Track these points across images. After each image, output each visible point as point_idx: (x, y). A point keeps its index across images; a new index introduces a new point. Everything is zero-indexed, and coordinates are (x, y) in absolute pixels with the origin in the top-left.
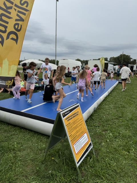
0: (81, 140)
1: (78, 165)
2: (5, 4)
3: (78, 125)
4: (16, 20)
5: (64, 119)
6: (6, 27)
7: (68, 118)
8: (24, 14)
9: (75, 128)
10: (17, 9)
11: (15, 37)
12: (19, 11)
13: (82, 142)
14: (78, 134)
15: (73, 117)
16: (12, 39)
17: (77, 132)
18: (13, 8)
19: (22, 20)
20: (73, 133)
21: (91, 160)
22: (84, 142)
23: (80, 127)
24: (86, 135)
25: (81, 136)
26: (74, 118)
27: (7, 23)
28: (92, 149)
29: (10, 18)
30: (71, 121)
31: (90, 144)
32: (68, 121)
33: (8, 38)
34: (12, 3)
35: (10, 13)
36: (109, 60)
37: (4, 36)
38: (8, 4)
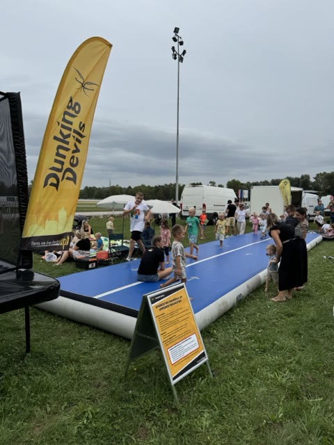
0: (183, 345)
1: (173, 382)
3: (180, 319)
5: (152, 306)
6: (62, 163)
7: (161, 305)
9: (174, 323)
13: (185, 348)
14: (178, 334)
15: (171, 305)
16: (68, 178)
17: (177, 330)
18: (71, 136)
20: (168, 331)
21: (203, 382)
22: (189, 348)
23: (183, 323)
24: (194, 337)
25: (183, 337)
26: (173, 306)
27: (64, 157)
28: (205, 363)
29: (67, 150)
30: (166, 311)
31: (203, 355)
32: (160, 310)
33: (63, 178)
34: (70, 129)
35: (67, 143)
36: (312, 180)
37: (60, 175)
38: (66, 132)
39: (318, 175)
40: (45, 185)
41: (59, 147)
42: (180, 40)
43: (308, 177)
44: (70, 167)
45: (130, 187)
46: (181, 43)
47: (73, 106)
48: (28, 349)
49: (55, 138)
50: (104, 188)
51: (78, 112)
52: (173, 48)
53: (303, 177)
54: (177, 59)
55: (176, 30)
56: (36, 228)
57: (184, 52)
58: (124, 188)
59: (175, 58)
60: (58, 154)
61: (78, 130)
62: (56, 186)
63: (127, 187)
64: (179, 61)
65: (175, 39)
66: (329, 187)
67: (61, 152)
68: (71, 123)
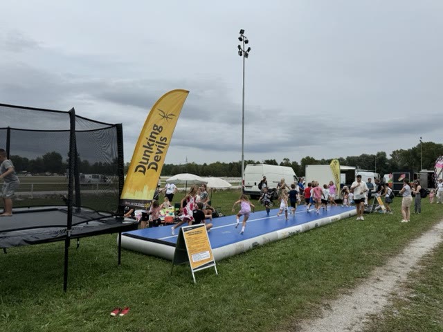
2: (148, 143)
4: (157, 153)
5: (184, 233)
6: (148, 160)
7: (190, 233)
8: (163, 148)
10: (158, 145)
11: (155, 166)
12: (159, 146)
15: (195, 234)
16: (153, 168)
18: (154, 145)
19: (161, 152)
20: (193, 246)
27: (149, 156)
28: (213, 267)
29: (151, 152)
30: (192, 236)
31: (213, 262)
32: (189, 235)
33: (149, 168)
34: (154, 141)
35: (152, 149)
36: (389, 157)
37: (146, 166)
38: (151, 143)
39: (394, 152)
40: (136, 171)
41: (146, 151)
42: (245, 39)
43: (384, 154)
44: (154, 161)
45: (205, 164)
46: (247, 42)
47: (158, 129)
48: (119, 262)
49: (144, 146)
50: (180, 165)
51: (160, 132)
52: (239, 47)
53: (379, 154)
54: (243, 56)
55: (242, 32)
56: (128, 194)
57: (249, 49)
58: (200, 166)
59: (241, 55)
60: (145, 155)
61: (159, 141)
62: (144, 172)
63: (202, 164)
64: (245, 56)
65: (240, 39)
66: (406, 164)
67: (147, 153)
68: (155, 138)
